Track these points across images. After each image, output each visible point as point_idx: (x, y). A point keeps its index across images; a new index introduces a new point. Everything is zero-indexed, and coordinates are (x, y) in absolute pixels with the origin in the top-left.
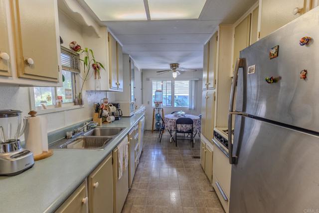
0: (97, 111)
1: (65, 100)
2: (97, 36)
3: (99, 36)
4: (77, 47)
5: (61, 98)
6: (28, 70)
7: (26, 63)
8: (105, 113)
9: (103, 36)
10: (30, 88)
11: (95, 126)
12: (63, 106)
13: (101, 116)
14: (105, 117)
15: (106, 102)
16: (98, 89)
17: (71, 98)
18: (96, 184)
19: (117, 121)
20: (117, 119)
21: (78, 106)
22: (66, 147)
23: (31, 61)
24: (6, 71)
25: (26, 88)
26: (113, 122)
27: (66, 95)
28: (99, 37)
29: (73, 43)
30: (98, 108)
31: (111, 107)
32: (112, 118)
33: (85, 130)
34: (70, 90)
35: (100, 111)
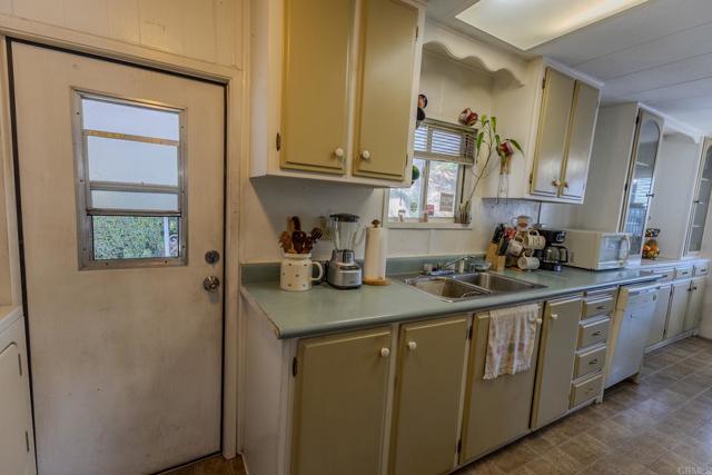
0: (496, 240)
1: (437, 212)
2: (519, 85)
3: (523, 83)
4: (469, 118)
5: (432, 207)
6: (364, 166)
7: (362, 158)
8: (516, 246)
9: (532, 80)
10: (386, 190)
11: (484, 268)
12: (430, 221)
13: (502, 251)
14: (517, 256)
15: (524, 225)
16: (503, 196)
17: (450, 210)
18: (412, 344)
19: (544, 273)
20: (543, 266)
21: (459, 226)
22: (414, 284)
23: (366, 154)
24: (340, 169)
25: (381, 190)
26: (533, 270)
27: (442, 204)
28: (522, 86)
29: (465, 112)
30: (500, 235)
31: (530, 237)
32: (532, 262)
33: (462, 271)
34: (451, 196)
35: (502, 240)
